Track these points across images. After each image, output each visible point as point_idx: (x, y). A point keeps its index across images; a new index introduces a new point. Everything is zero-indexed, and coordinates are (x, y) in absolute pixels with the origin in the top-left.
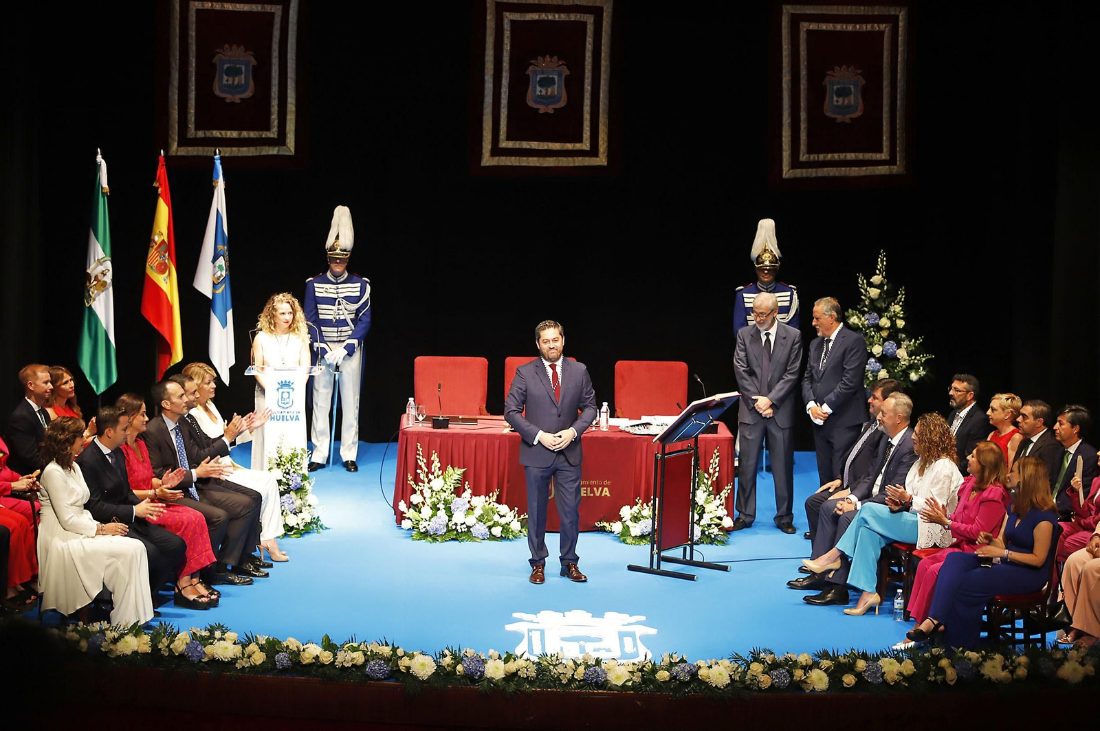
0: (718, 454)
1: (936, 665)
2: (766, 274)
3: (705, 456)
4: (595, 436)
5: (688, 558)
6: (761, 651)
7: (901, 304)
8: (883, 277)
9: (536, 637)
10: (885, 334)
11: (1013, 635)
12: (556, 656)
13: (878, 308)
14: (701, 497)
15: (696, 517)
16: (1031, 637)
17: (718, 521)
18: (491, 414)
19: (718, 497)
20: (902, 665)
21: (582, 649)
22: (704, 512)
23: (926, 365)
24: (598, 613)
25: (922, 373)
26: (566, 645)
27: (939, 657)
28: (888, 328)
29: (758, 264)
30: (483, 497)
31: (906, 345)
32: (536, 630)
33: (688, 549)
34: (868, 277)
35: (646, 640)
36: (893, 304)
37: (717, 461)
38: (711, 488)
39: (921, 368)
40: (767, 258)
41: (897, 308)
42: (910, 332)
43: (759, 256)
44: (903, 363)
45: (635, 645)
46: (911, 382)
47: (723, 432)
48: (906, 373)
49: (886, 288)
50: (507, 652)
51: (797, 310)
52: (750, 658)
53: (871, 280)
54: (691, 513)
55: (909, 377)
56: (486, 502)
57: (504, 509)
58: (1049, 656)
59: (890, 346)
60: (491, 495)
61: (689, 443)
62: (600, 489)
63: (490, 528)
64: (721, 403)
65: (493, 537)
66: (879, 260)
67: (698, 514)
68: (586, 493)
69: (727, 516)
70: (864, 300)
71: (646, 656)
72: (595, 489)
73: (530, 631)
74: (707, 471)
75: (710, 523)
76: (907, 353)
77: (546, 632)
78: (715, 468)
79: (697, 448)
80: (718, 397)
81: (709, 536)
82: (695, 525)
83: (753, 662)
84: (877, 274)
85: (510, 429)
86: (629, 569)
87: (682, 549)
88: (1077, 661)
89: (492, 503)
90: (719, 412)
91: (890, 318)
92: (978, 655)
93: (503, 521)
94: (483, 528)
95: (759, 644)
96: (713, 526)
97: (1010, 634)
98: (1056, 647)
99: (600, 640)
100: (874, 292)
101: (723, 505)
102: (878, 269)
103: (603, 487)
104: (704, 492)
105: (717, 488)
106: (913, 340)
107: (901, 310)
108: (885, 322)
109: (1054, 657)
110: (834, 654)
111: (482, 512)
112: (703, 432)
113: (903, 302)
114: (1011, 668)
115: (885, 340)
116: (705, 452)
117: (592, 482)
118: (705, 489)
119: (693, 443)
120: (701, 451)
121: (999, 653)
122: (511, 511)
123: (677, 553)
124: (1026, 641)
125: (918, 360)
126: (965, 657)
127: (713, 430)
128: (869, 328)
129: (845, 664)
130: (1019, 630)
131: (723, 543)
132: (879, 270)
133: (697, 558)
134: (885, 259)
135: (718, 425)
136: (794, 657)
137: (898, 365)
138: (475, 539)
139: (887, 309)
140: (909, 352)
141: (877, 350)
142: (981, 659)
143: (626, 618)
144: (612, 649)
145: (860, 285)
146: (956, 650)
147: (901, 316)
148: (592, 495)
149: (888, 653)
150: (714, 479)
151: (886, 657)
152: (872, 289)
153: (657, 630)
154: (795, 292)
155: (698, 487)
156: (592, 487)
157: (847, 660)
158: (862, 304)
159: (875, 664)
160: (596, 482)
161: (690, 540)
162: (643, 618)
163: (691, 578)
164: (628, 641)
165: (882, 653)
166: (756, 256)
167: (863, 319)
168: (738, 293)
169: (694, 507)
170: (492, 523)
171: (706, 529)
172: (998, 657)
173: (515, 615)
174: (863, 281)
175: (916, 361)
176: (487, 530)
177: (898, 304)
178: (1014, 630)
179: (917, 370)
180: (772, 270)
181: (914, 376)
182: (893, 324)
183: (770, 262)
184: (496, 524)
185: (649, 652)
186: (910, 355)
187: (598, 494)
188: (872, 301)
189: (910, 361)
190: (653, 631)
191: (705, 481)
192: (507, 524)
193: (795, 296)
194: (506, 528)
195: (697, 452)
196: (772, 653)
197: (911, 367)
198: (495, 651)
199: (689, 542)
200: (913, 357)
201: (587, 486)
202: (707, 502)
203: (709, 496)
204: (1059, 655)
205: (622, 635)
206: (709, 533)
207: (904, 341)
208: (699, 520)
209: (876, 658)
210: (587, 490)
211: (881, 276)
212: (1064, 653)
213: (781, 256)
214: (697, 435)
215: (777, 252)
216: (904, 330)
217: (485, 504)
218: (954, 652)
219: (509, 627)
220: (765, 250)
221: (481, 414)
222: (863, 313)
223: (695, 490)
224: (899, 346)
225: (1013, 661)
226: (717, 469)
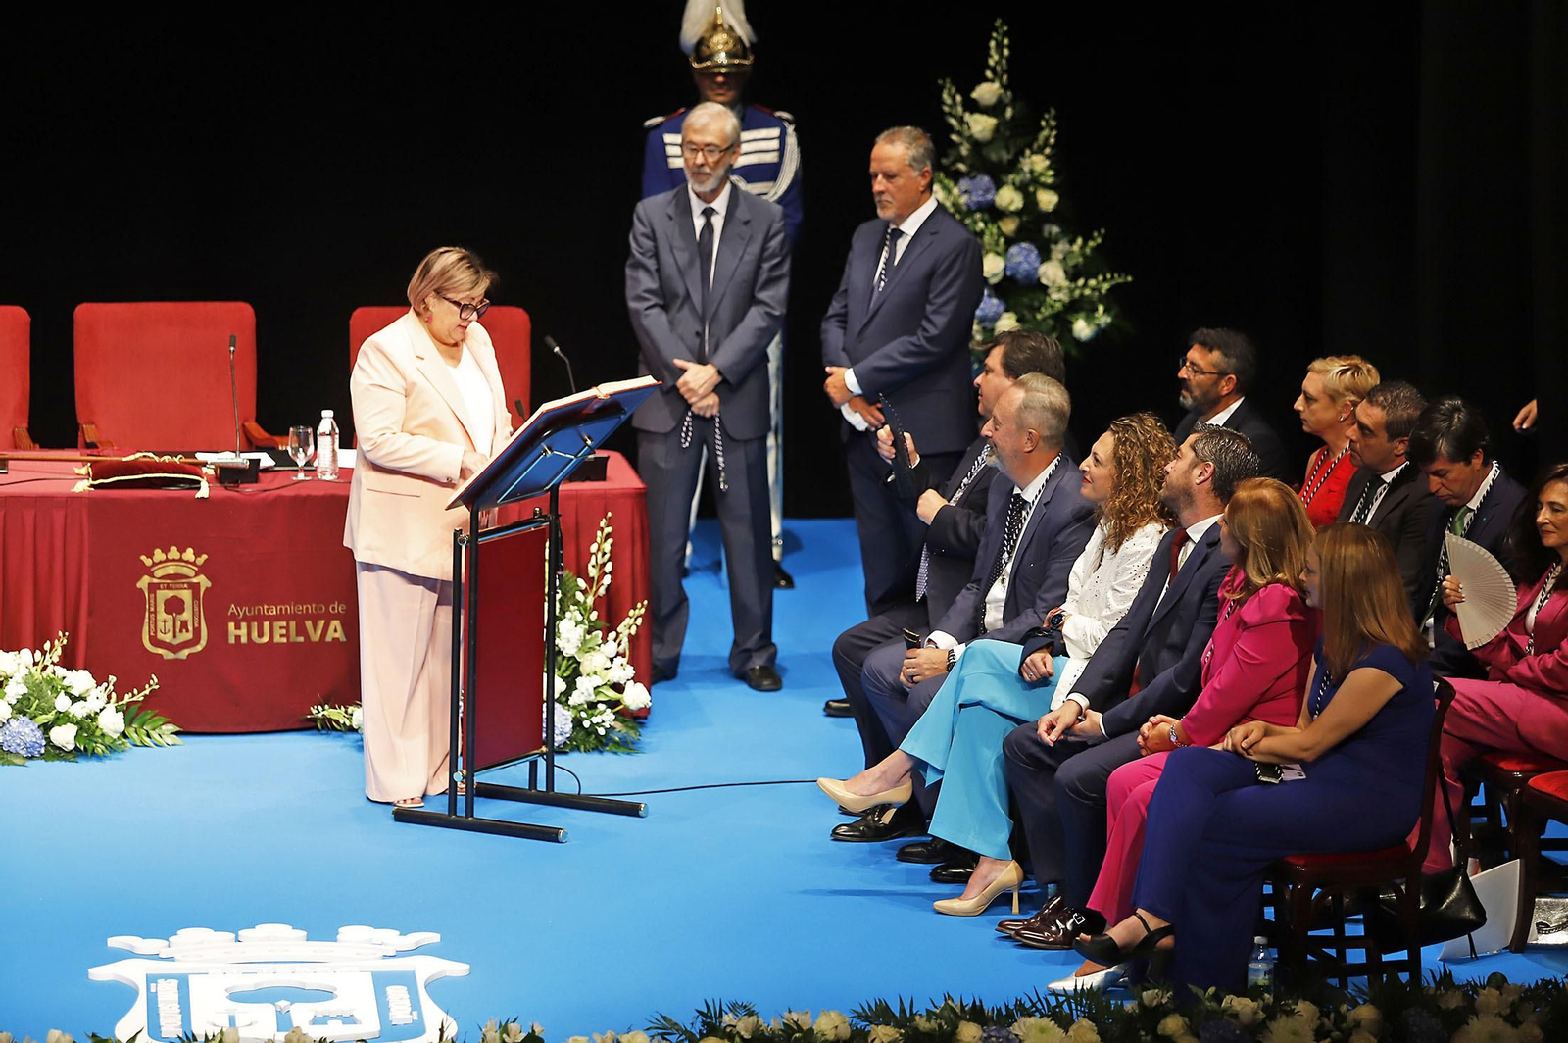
0: (609, 530)
1: (1152, 1029)
2: (721, 85)
3: (578, 538)
4: (304, 492)
5: (542, 786)
6: (725, 1008)
7: (1047, 151)
8: (1002, 86)
9: (168, 993)
10: (1009, 226)
11: (1341, 954)
12: (218, 1038)
13: (992, 163)
14: (569, 635)
15: (560, 686)
16: (1385, 958)
17: (613, 695)
18: (41, 447)
19: (612, 635)
20: (1071, 1033)
21: (284, 1020)
22: (577, 673)
23: (1112, 299)
24: (322, 929)
25: (1103, 318)
26: (246, 1013)
27: (1158, 1013)
28: (1018, 213)
29: (700, 60)
30: (26, 653)
31: (1062, 252)
32: (166, 977)
33: (542, 764)
34: (966, 88)
35: (440, 989)
36: (1028, 152)
37: (607, 547)
38: (594, 615)
39: (1101, 308)
40: (720, 42)
41: (1037, 163)
42: (1073, 219)
43: (701, 42)
44: (1055, 296)
45: (416, 1005)
46: (1077, 342)
47: (621, 475)
48: (1062, 320)
49: (1009, 113)
50: (94, 1036)
51: (796, 173)
52: (698, 1026)
53: (974, 95)
54: (545, 675)
55: (1070, 331)
56: (36, 664)
57: (80, 680)
58: (1429, 1003)
59: (1023, 255)
60: (47, 646)
61: (538, 505)
62: (322, 623)
63: (46, 728)
64: (613, 405)
65: (54, 752)
66: (992, 44)
67: (565, 679)
68: (287, 636)
69: (635, 679)
70: (956, 146)
71: (442, 1031)
72: (309, 624)
73: (151, 979)
74: (582, 572)
75: (593, 698)
76: (1066, 272)
77: (192, 980)
78: (604, 564)
79: (557, 516)
80: (605, 390)
81: (592, 731)
82: (557, 705)
83: (707, 1035)
84: (986, 80)
85: (91, 482)
86: (397, 820)
87: (523, 767)
88: (1500, 1014)
89: (51, 668)
90: (607, 427)
91: (1022, 188)
92: (1254, 1004)
93: (79, 710)
94: (27, 731)
95: (722, 992)
96: (601, 707)
97: (1332, 952)
98: (1446, 980)
99: (327, 995)
100: (981, 125)
101: (624, 655)
102: (988, 67)
103: (329, 618)
104: (578, 623)
105: (609, 615)
106: (1080, 241)
107: (1049, 167)
108: (1008, 197)
109: (1443, 1006)
110: (902, 1010)
111: (26, 691)
112: (572, 477)
113: (1053, 147)
114: (1336, 1034)
115: (1010, 242)
116: (577, 524)
117: (302, 608)
118: (580, 618)
119: (546, 505)
120: (567, 522)
121: (1305, 999)
122: (99, 684)
123: (515, 774)
124: (1373, 967)
125: (1093, 289)
126: (1224, 1011)
127: (595, 470)
128: (970, 212)
129: (929, 1035)
130: (1355, 942)
131: (626, 746)
132: (993, 70)
133: (564, 785)
134: (1006, 41)
135: (608, 458)
136: (806, 1022)
137: (1042, 303)
138: (10, 757)
139: (1013, 166)
140: (1071, 270)
141: (993, 266)
142: (1262, 1015)
143: (392, 939)
144: (357, 1016)
145: (946, 109)
146: (1200, 992)
147: (1049, 181)
148: (301, 639)
149: (1034, 1005)
150: (602, 591)
151: (1030, 1015)
152: (977, 116)
153: (467, 966)
154: (790, 129)
155: (563, 611)
156: (300, 620)
157: (934, 1025)
158: (952, 154)
159: (1004, 1033)
160: (311, 608)
161: (545, 743)
162: (433, 938)
163: (549, 835)
164: (397, 995)
165: (1020, 1005)
166: (694, 41)
167: (956, 191)
168: (652, 134)
169: (554, 660)
170: (50, 716)
171: (583, 714)
172: (1304, 1008)
173: (114, 942)
174: (953, 98)
175: (1087, 292)
176: (39, 734)
177: (1040, 151)
178: (1342, 942)
179: (1090, 315)
180: (733, 76)
181: (1082, 329)
182: (1030, 201)
183: (730, 55)
184: (62, 718)
185: (450, 1019)
186: (1073, 275)
187: (316, 637)
188: (977, 145)
189: (1072, 291)
190: (458, 969)
191: (580, 596)
192: (89, 716)
193: (792, 141)
194: (87, 727)
195: (557, 527)
196: (750, 1013)
197: (1077, 306)
198: (63, 1032)
199: (544, 749)
200: (1081, 282)
201: (287, 618)
202: (586, 647)
203: (589, 633)
204: (1454, 1001)
205: (382, 982)
206: (592, 725)
207: (1056, 242)
208: (567, 693)
209: (1006, 1018)
210: (287, 628)
211: (996, 85)
212: (1465, 994)
213: (754, 40)
214: (557, 486)
215: (743, 31)
216: (1054, 216)
217: (33, 669)
218: (1198, 1000)
219: (100, 973)
220: (715, 27)
221: (16, 447)
222: (956, 176)
223: (554, 619)
224: (1045, 255)
225: (1341, 1018)
226: (609, 567)
